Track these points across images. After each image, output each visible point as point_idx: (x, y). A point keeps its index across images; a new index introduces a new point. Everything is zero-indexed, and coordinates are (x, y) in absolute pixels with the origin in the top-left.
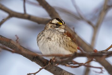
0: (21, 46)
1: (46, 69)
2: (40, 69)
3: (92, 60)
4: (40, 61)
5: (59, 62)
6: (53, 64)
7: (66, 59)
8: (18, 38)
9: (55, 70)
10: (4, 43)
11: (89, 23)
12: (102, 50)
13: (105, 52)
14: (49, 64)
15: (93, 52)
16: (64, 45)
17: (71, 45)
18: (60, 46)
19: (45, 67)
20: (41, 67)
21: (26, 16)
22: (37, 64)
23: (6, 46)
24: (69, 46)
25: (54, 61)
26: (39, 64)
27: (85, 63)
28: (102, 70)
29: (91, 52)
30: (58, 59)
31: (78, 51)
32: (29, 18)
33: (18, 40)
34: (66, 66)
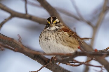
0: (23, 45)
1: (47, 67)
2: (42, 68)
3: (92, 59)
4: (41, 60)
5: (60, 60)
6: (54, 62)
7: (67, 58)
8: (20, 38)
9: (56, 69)
10: (7, 42)
11: (89, 23)
12: (102, 50)
13: (105, 51)
14: (50, 62)
15: (94, 52)
16: (61, 40)
17: (69, 40)
18: (57, 43)
19: (46, 65)
20: (43, 65)
21: (27, 16)
22: (39, 62)
23: (8, 45)
24: (67, 41)
25: (55, 59)
26: (40, 63)
27: (86, 62)
28: (102, 69)
29: (91, 52)
30: (59, 58)
31: (79, 50)
32: (30, 18)
33: (20, 39)
34: (66, 64)
